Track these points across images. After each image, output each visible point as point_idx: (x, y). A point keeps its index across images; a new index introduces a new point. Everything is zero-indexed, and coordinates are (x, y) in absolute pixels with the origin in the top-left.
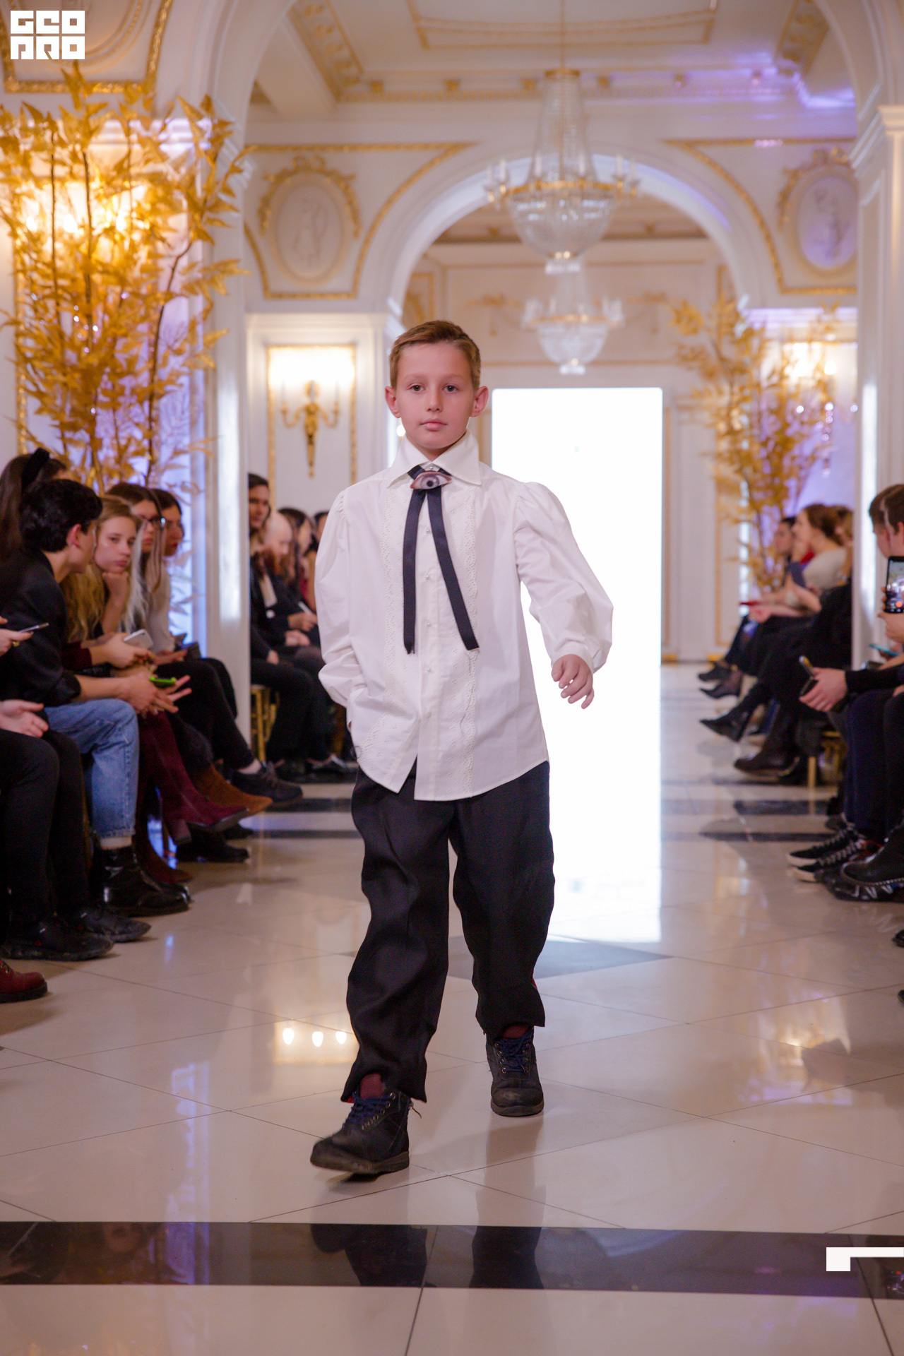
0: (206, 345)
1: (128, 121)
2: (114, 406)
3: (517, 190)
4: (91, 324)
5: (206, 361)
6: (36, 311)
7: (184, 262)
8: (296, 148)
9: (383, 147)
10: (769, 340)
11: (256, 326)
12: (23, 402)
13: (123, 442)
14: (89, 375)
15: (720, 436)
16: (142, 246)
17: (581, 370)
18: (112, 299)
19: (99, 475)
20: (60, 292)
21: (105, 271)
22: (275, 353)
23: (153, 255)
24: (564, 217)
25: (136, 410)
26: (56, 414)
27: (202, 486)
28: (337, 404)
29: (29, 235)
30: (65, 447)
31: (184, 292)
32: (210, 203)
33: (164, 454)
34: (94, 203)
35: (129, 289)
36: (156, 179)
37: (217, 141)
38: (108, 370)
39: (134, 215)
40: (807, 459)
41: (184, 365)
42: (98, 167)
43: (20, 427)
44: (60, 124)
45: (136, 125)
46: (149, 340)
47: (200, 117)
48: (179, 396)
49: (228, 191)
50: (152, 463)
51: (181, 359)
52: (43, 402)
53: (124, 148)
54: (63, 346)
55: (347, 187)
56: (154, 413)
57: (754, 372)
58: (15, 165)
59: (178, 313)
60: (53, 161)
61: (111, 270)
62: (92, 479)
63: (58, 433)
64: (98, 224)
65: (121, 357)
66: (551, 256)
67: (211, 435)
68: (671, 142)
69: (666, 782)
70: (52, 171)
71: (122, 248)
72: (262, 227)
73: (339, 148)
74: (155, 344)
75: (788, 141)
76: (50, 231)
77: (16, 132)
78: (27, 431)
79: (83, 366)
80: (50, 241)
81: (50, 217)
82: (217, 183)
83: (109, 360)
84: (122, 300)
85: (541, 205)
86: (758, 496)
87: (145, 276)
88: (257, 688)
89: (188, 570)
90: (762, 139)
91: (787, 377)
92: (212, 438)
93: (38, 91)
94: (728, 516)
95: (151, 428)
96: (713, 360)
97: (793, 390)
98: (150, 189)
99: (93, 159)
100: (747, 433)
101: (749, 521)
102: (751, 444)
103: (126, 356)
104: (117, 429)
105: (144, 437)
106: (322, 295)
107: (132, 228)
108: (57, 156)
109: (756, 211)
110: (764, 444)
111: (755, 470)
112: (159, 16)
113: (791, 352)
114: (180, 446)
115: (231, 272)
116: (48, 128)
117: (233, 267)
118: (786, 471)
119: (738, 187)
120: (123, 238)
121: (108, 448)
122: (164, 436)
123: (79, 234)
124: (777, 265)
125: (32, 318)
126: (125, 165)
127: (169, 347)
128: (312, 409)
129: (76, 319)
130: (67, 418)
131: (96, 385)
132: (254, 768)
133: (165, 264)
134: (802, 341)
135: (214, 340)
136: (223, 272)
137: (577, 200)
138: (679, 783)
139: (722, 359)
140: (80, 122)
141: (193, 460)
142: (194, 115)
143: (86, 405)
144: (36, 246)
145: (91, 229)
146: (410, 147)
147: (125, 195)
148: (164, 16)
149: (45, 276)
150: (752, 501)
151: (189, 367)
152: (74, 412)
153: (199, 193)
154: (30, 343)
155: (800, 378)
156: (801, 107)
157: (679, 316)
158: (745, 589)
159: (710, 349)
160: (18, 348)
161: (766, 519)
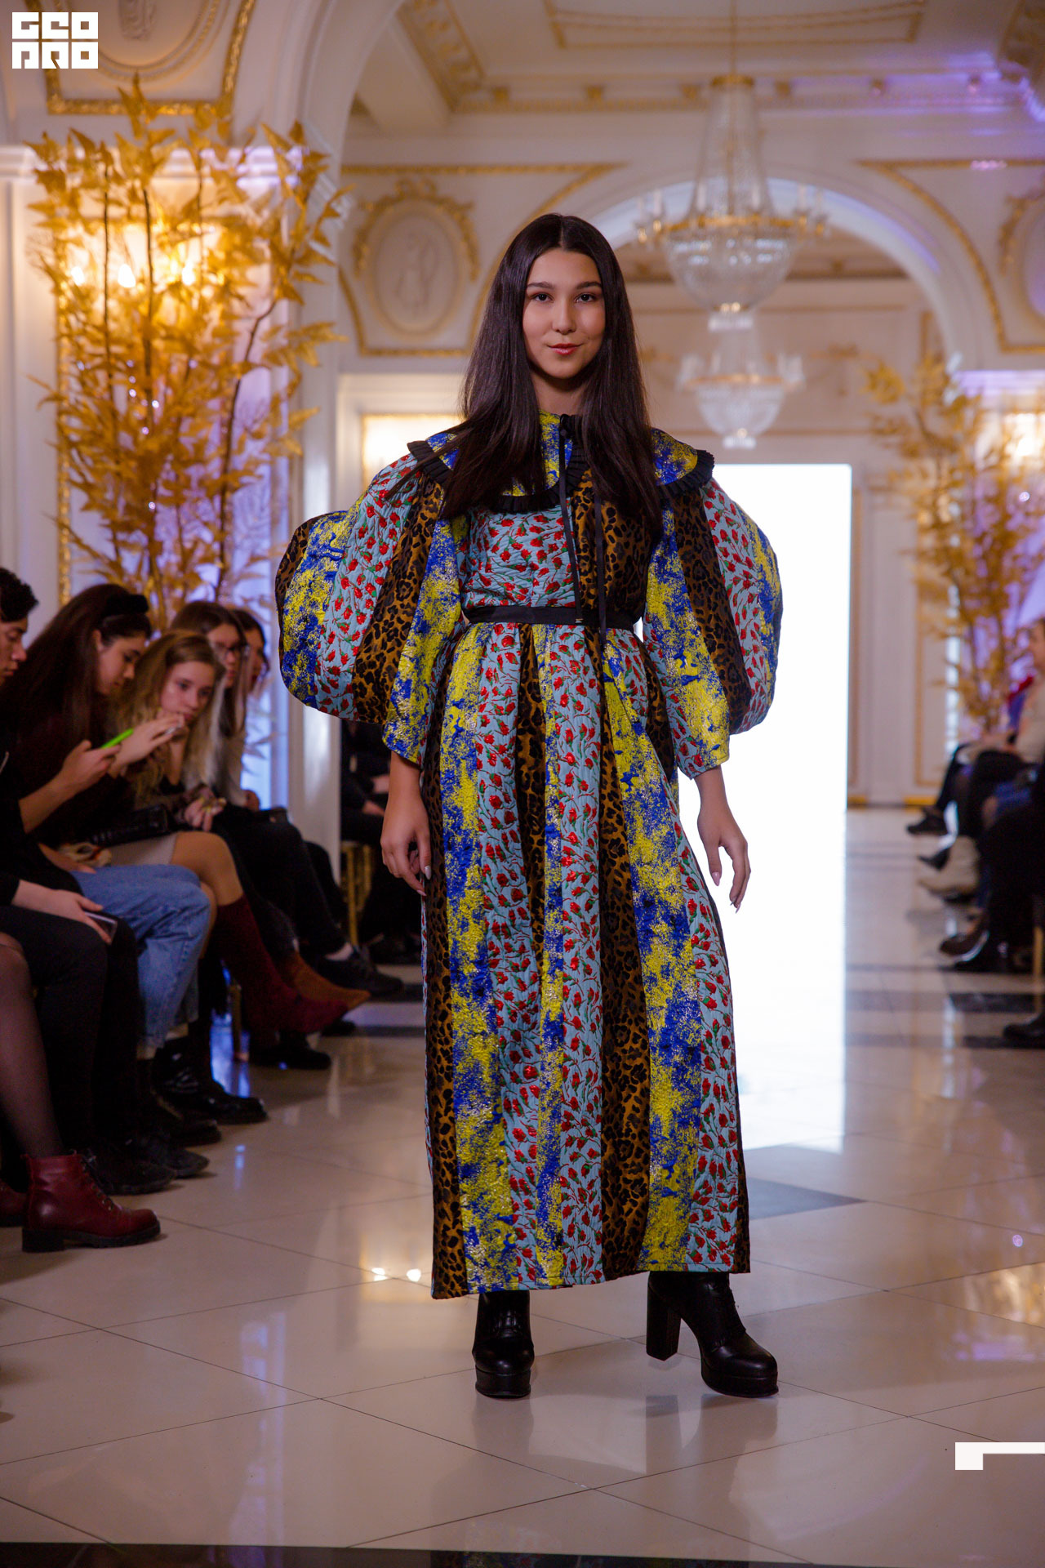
0: (292, 427)
1: (200, 150)
2: (177, 502)
3: (675, 229)
4: (150, 398)
6: (83, 384)
7: (265, 325)
8: (401, 170)
9: (509, 168)
10: (987, 411)
11: (350, 389)
12: (66, 494)
13: (188, 545)
14: (148, 464)
15: (923, 530)
16: (214, 305)
17: (750, 443)
18: (177, 369)
19: (158, 585)
20: (113, 361)
21: (169, 337)
22: (371, 422)
23: (228, 316)
24: (733, 261)
25: (204, 506)
26: (107, 509)
29: (76, 290)
30: (117, 551)
31: (266, 362)
32: (297, 255)
33: (239, 560)
34: (156, 252)
35: (198, 357)
36: (232, 223)
37: (308, 177)
38: (170, 457)
39: (205, 267)
40: (1033, 559)
41: (264, 451)
42: (162, 206)
43: (62, 526)
44: (115, 153)
45: (208, 154)
46: (222, 420)
47: (288, 148)
48: (258, 489)
49: (322, 240)
50: (223, 574)
51: (260, 444)
52: (91, 497)
53: (194, 183)
54: (116, 427)
55: (463, 218)
56: (227, 508)
57: (967, 450)
58: (61, 205)
59: (258, 387)
60: (107, 201)
61: (177, 334)
62: (150, 590)
63: (108, 534)
64: (161, 278)
65: (187, 441)
66: (716, 308)
68: (866, 163)
69: (852, 967)
70: (105, 212)
71: (189, 307)
72: (357, 268)
73: (453, 169)
74: (229, 424)
75: (1012, 162)
76: (101, 286)
77: (62, 165)
78: (71, 531)
79: (140, 452)
80: (101, 298)
81: (101, 268)
82: (307, 229)
83: (173, 445)
84: (189, 369)
85: (703, 246)
86: (971, 604)
87: (217, 341)
88: (349, 845)
90: (979, 159)
91: (1009, 457)
93: (90, 113)
94: (933, 629)
95: (222, 529)
96: (916, 437)
97: (1015, 472)
98: (224, 234)
99: (155, 197)
100: (958, 526)
101: (959, 636)
102: (963, 539)
103: (194, 440)
104: (181, 530)
105: (215, 540)
106: (431, 352)
107: (202, 283)
108: (111, 195)
109: (972, 250)
110: (979, 540)
111: (967, 573)
112: (238, 20)
113: (1015, 426)
114: (259, 551)
115: (323, 339)
116: (101, 160)
117: (327, 332)
118: (1006, 573)
119: (949, 219)
120: (190, 295)
121: (170, 553)
122: (238, 538)
123: (137, 289)
124: (997, 317)
125: (78, 393)
126: (195, 206)
127: (247, 430)
129: (133, 393)
130: (120, 514)
131: (156, 476)
132: (345, 953)
133: (242, 327)
134: (1027, 411)
135: (302, 421)
136: (314, 338)
137: (748, 241)
138: (868, 968)
139: (929, 437)
140: (141, 154)
142: (282, 145)
143: (143, 500)
144: (84, 304)
145: (153, 284)
146: (542, 168)
147: (194, 242)
148: (244, 21)
149: (95, 342)
150: (962, 610)
151: (271, 454)
152: (128, 508)
153: (286, 241)
154: (75, 422)
155: (1025, 458)
156: (1029, 119)
157: (874, 381)
158: (953, 719)
159: (912, 421)
160: (60, 428)
161: (981, 635)
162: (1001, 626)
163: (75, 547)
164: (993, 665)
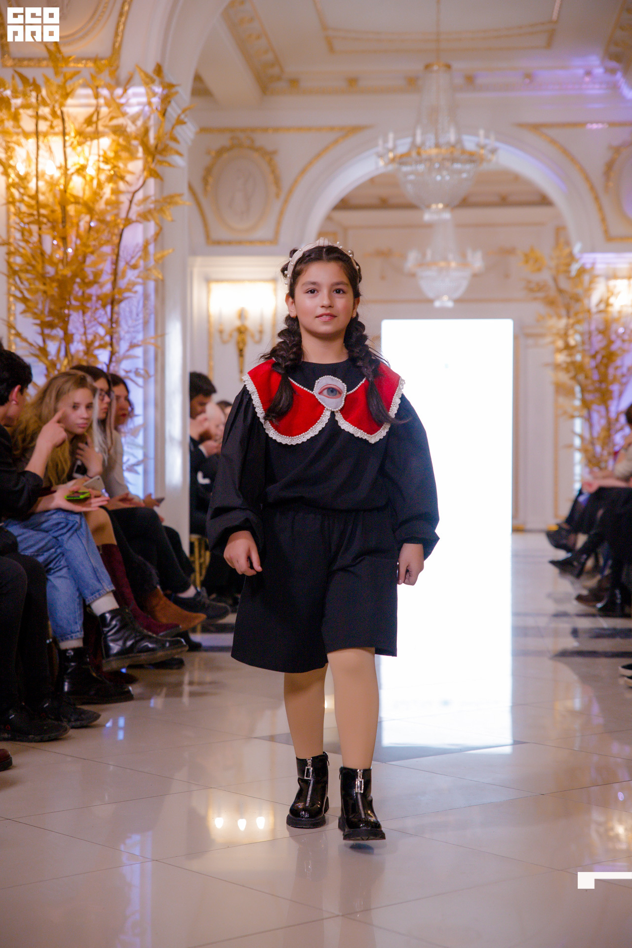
0: (156, 261)
1: (97, 87)
2: (83, 309)
3: (402, 156)
4: (66, 248)
5: (156, 274)
6: (23, 235)
7: (140, 196)
8: (232, 130)
9: (300, 129)
10: (598, 276)
11: (199, 266)
12: (13, 308)
13: (90, 337)
14: (64, 284)
15: (559, 351)
16: (106, 184)
17: (450, 304)
18: (83, 225)
20: (42, 219)
21: (78, 203)
22: (214, 286)
23: (116, 192)
24: (439, 178)
25: (101, 312)
26: (35, 316)
27: (152, 372)
28: (261, 325)
29: (18, 175)
30: (44, 341)
31: (139, 219)
32: (160, 147)
33: (123, 347)
34: (69, 150)
35: (96, 217)
36: (119, 131)
37: (166, 100)
38: (78, 280)
39: (101, 159)
40: (627, 369)
41: (138, 277)
42: (73, 123)
43: (10, 326)
44: (44, 92)
45: (105, 92)
46: (112, 259)
47: (153, 81)
48: (134, 301)
49: (175, 139)
50: (112, 354)
51: (136, 272)
52: (27, 306)
53: (94, 109)
54: (43, 262)
55: (271, 160)
56: (115, 316)
57: (586, 301)
58: (8, 120)
59: (134, 236)
60: (37, 117)
61: (81, 201)
62: (66, 367)
63: (38, 329)
64: (72, 166)
65: (89, 271)
66: (428, 207)
67: (159, 333)
68: (521, 125)
69: (516, 614)
70: (37, 125)
71: (91, 186)
72: (205, 190)
73: (265, 130)
74: (116, 263)
76: (34, 173)
77: (8, 93)
78: (16, 330)
79: (59, 277)
80: (34, 180)
81: (34, 161)
82: (166, 134)
83: (79, 272)
84: (90, 227)
85: (421, 168)
86: (589, 397)
87: (109, 208)
88: (195, 537)
89: (140, 440)
90: (592, 123)
91: (611, 305)
92: (161, 335)
93: (28, 66)
94: (565, 413)
95: (112, 327)
96: (553, 293)
97: (616, 315)
98: (114, 141)
99: (69, 117)
100: (580, 348)
101: (581, 416)
102: (583, 357)
103: (93, 270)
104: (85, 327)
105: (106, 334)
106: (251, 242)
107: (99, 170)
108: (40, 113)
109: (587, 178)
110: (594, 357)
111: (587, 377)
112: (122, 8)
113: (615, 286)
114: (135, 341)
115: (176, 203)
116: (33, 90)
117: (178, 199)
118: (610, 377)
119: (573, 160)
120: (92, 179)
121: (78, 342)
122: (122, 333)
123: (57, 174)
124: (603, 220)
126: (95, 119)
127: (127, 263)
128: (243, 329)
129: (55, 242)
130: (48, 319)
131: (70, 293)
132: (191, 592)
133: (125, 199)
134: (623, 278)
135: (163, 258)
136: (170, 203)
137: (448, 164)
138: (526, 615)
139: (561, 291)
140: (59, 87)
141: (145, 352)
142: (148, 81)
143: (61, 308)
144: (23, 183)
145: (66, 169)
146: (319, 129)
147: (95, 142)
148: (126, 8)
149: (30, 206)
150: (583, 400)
151: (143, 279)
152: (51, 312)
153: (152, 140)
154: (19, 260)
155: (622, 306)
156: (622, 98)
157: (527, 258)
158: (578, 469)
159: (551, 283)
160: (9, 264)
161: (595, 417)
162: (607, 410)
163: (18, 340)
164: (603, 434)
